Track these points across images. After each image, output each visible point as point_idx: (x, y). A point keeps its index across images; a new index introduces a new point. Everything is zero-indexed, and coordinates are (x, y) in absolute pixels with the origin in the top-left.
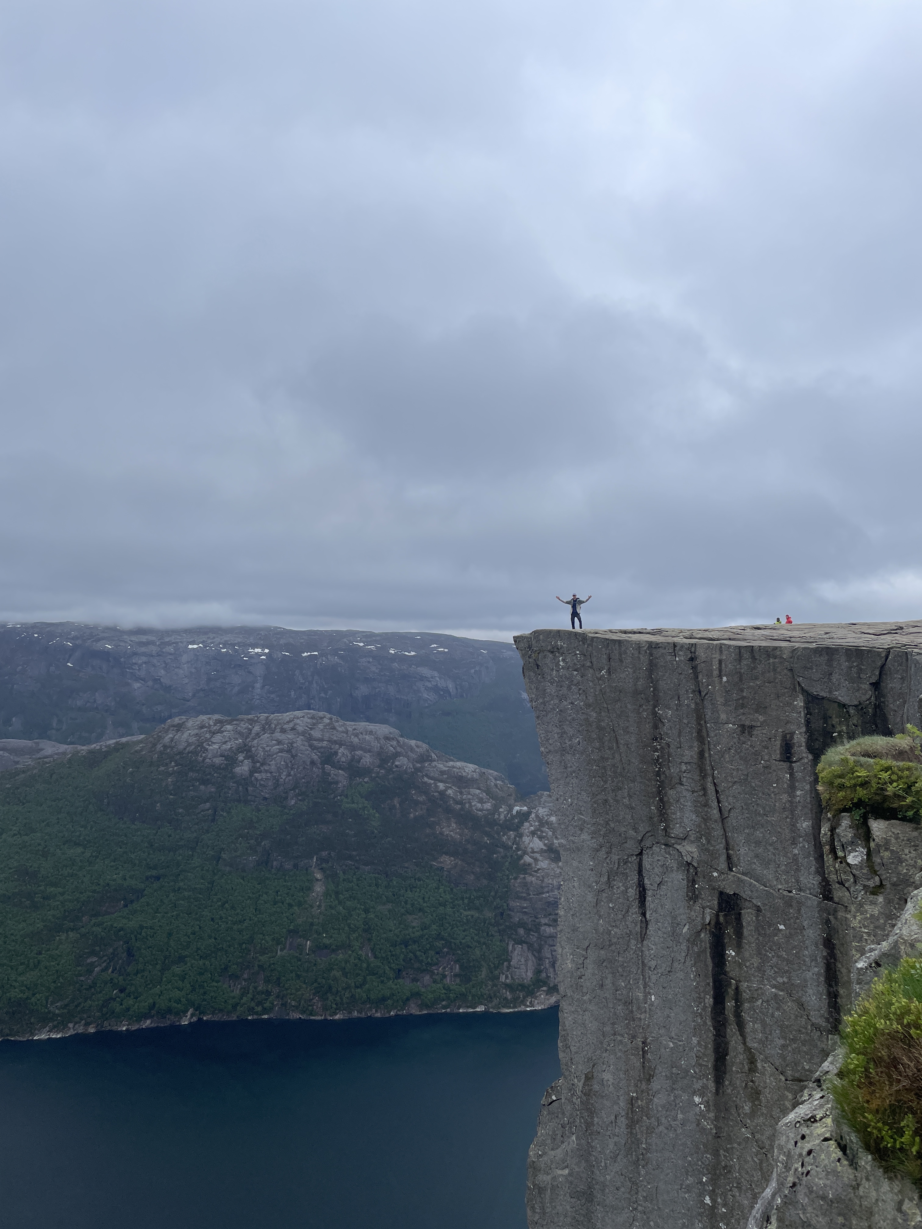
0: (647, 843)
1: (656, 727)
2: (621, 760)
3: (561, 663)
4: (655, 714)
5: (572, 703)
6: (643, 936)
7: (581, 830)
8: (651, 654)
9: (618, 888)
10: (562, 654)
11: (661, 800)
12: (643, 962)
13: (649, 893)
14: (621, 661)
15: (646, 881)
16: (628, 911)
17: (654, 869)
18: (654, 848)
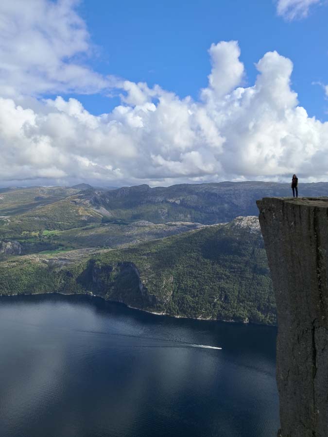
0: (316, 325)
1: (318, 258)
2: (302, 275)
3: (274, 217)
4: (317, 251)
5: (279, 239)
6: (314, 376)
7: (286, 308)
8: (315, 215)
9: (303, 345)
10: (274, 211)
11: (322, 302)
12: (314, 390)
13: (318, 353)
14: (300, 217)
15: (316, 346)
16: (307, 359)
17: (320, 340)
18: (320, 329)
